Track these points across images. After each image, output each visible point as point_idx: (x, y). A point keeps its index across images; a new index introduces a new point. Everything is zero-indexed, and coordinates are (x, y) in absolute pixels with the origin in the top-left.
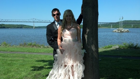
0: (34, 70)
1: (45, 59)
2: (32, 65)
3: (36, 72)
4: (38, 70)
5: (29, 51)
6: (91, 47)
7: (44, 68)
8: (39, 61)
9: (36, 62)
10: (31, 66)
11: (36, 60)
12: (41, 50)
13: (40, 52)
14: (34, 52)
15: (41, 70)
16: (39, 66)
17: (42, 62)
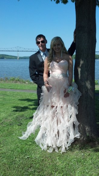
0: (16, 111)
1: (29, 98)
2: (15, 105)
3: (18, 114)
4: (21, 111)
5: (11, 88)
6: (85, 83)
7: (29, 109)
8: (22, 100)
9: (19, 101)
10: (12, 106)
11: (19, 99)
12: (26, 87)
13: (24, 88)
14: (17, 89)
15: (24, 111)
16: (22, 106)
17: (26, 101)
